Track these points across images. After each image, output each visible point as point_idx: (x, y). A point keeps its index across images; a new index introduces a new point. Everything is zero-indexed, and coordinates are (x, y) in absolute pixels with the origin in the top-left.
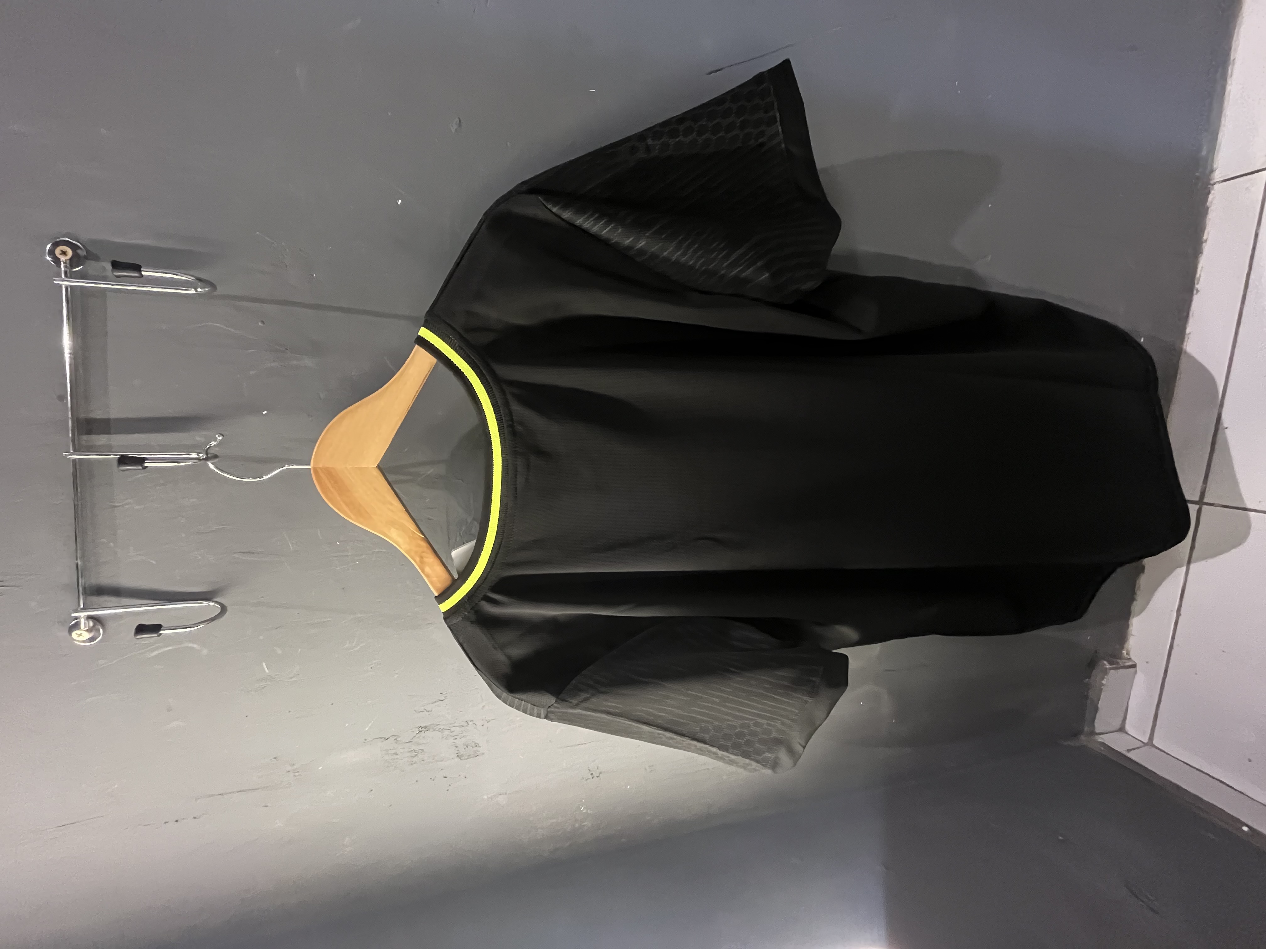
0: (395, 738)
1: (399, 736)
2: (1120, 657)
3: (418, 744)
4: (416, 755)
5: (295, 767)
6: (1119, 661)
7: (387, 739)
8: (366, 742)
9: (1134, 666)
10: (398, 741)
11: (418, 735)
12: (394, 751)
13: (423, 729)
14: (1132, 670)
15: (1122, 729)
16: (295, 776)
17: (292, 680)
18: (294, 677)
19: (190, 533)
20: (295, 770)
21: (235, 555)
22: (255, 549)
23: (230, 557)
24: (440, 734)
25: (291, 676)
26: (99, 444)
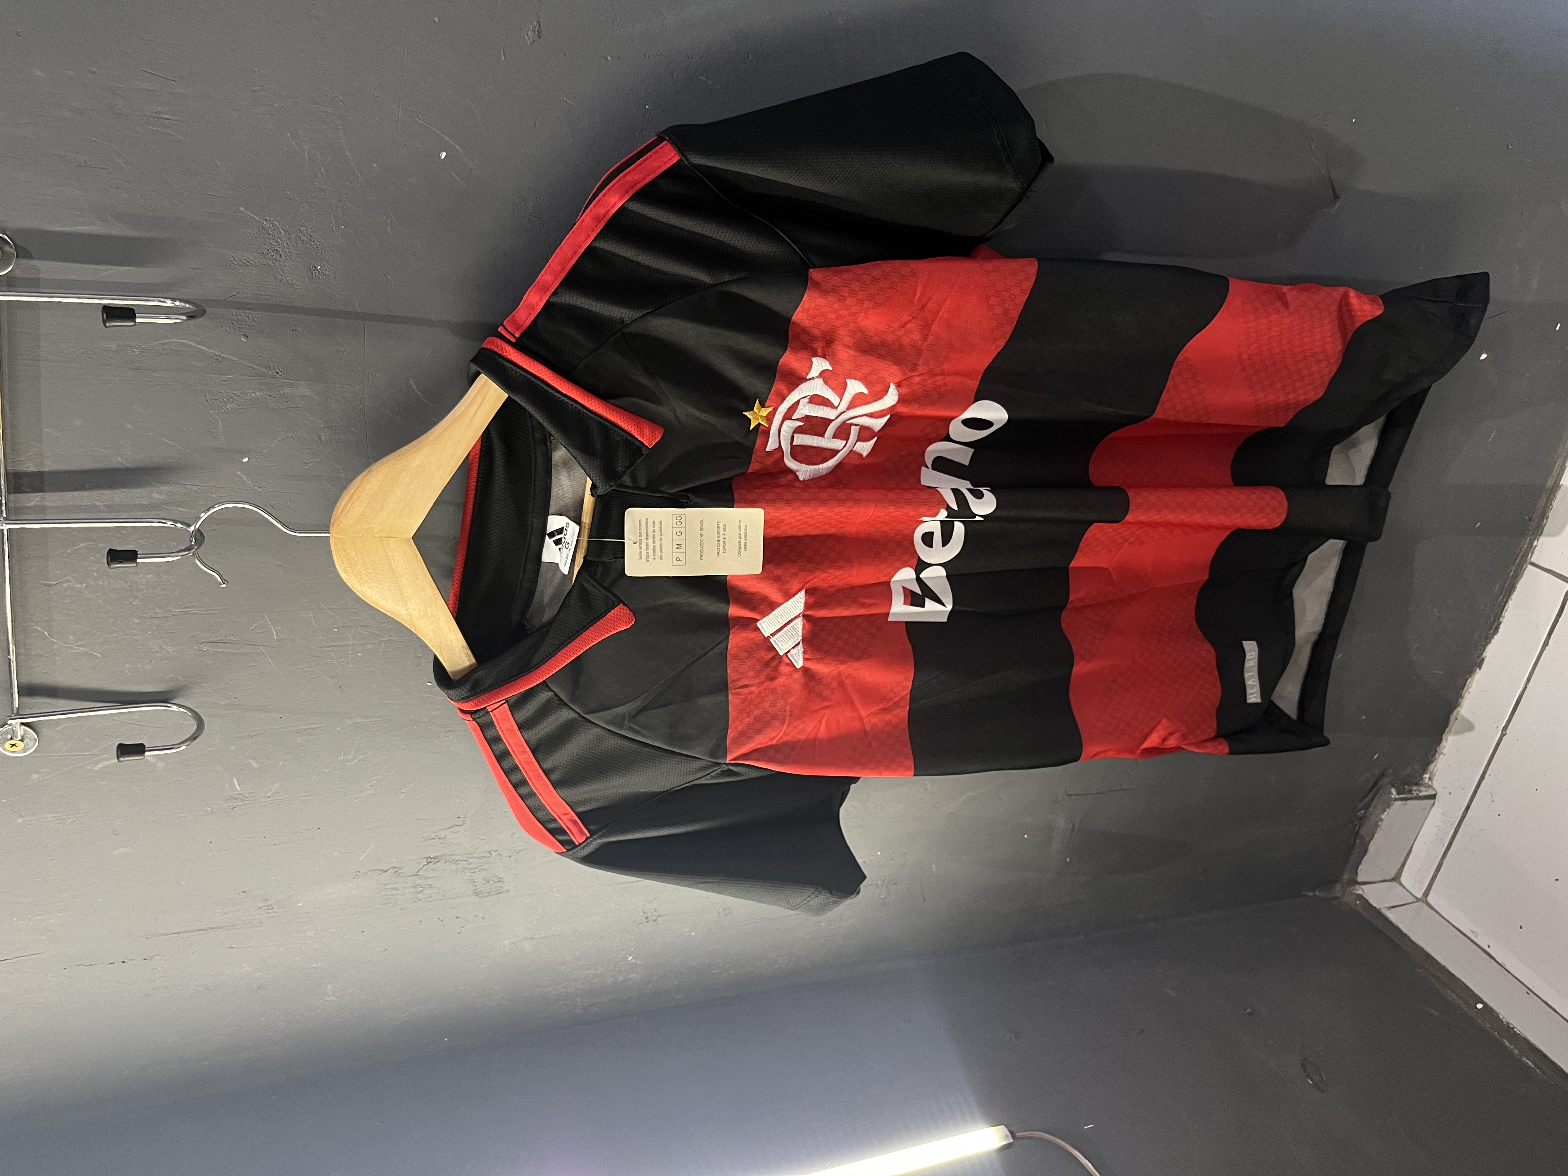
0: (396, 870)
1: (400, 868)
3: (426, 878)
4: (422, 891)
5: (269, 903)
6: (1415, 788)
7: (386, 871)
8: (358, 874)
9: (1433, 797)
10: (400, 873)
11: (425, 868)
12: (393, 886)
13: (433, 860)
14: (1428, 801)
15: (1396, 878)
16: (269, 913)
17: (269, 799)
18: (272, 796)
19: (145, 618)
20: (268, 906)
21: (202, 646)
22: (228, 638)
23: (195, 648)
24: (454, 867)
25: (269, 794)
26: (29, 505)
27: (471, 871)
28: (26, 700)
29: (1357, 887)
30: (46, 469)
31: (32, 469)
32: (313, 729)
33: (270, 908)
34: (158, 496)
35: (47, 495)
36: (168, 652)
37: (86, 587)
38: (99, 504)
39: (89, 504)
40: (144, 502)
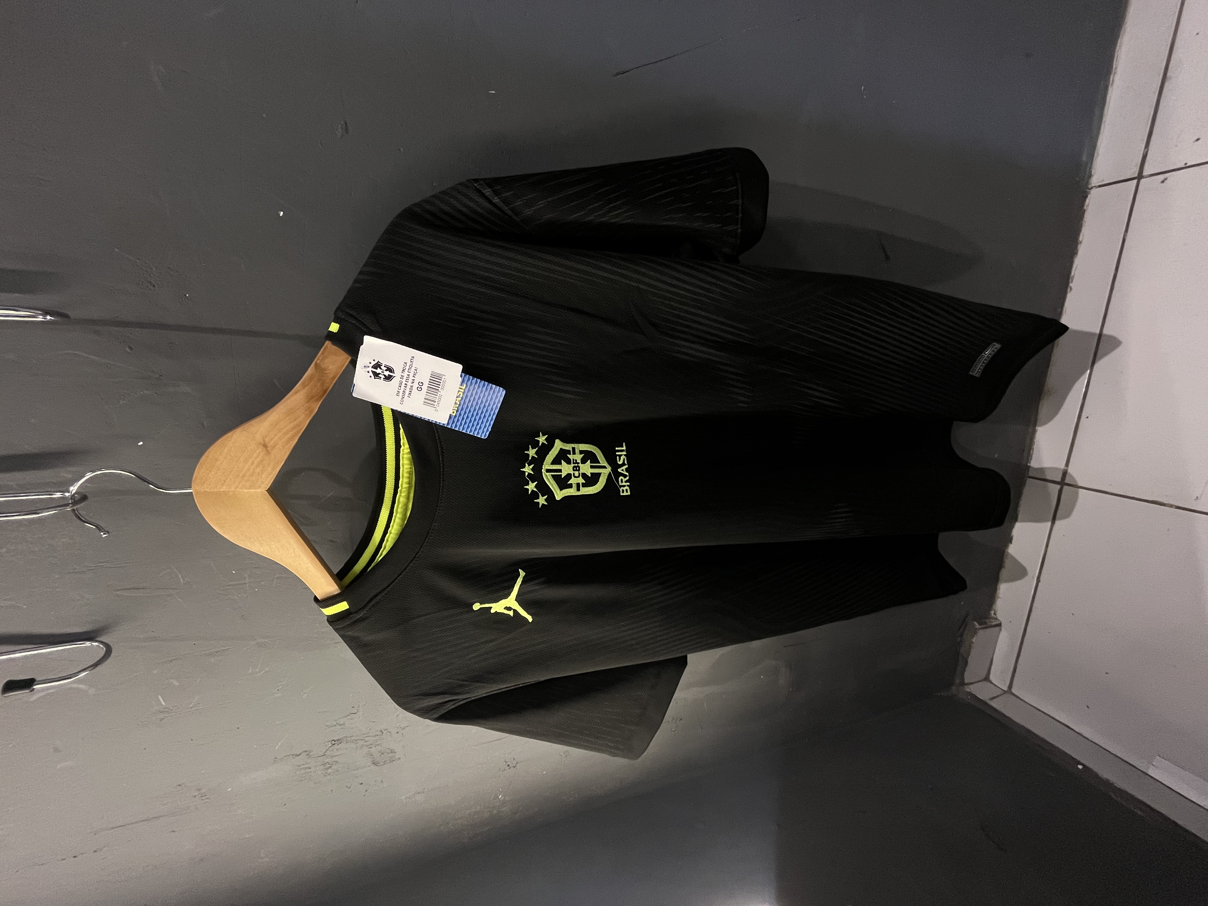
0: (307, 753)
1: (310, 751)
2: (988, 617)
3: (332, 756)
4: (331, 767)
5: (202, 791)
6: (987, 621)
7: (299, 755)
8: (276, 760)
9: (1000, 625)
10: (311, 755)
11: (331, 748)
12: (305, 766)
13: (336, 742)
14: (998, 628)
15: (987, 679)
16: (203, 800)
17: (192, 710)
18: (194, 707)
19: (64, 573)
20: (202, 794)
21: (118, 593)
22: (140, 585)
24: (353, 745)
25: (191, 706)
27: (369, 747)
29: (965, 686)
32: (224, 651)
36: (88, 599)
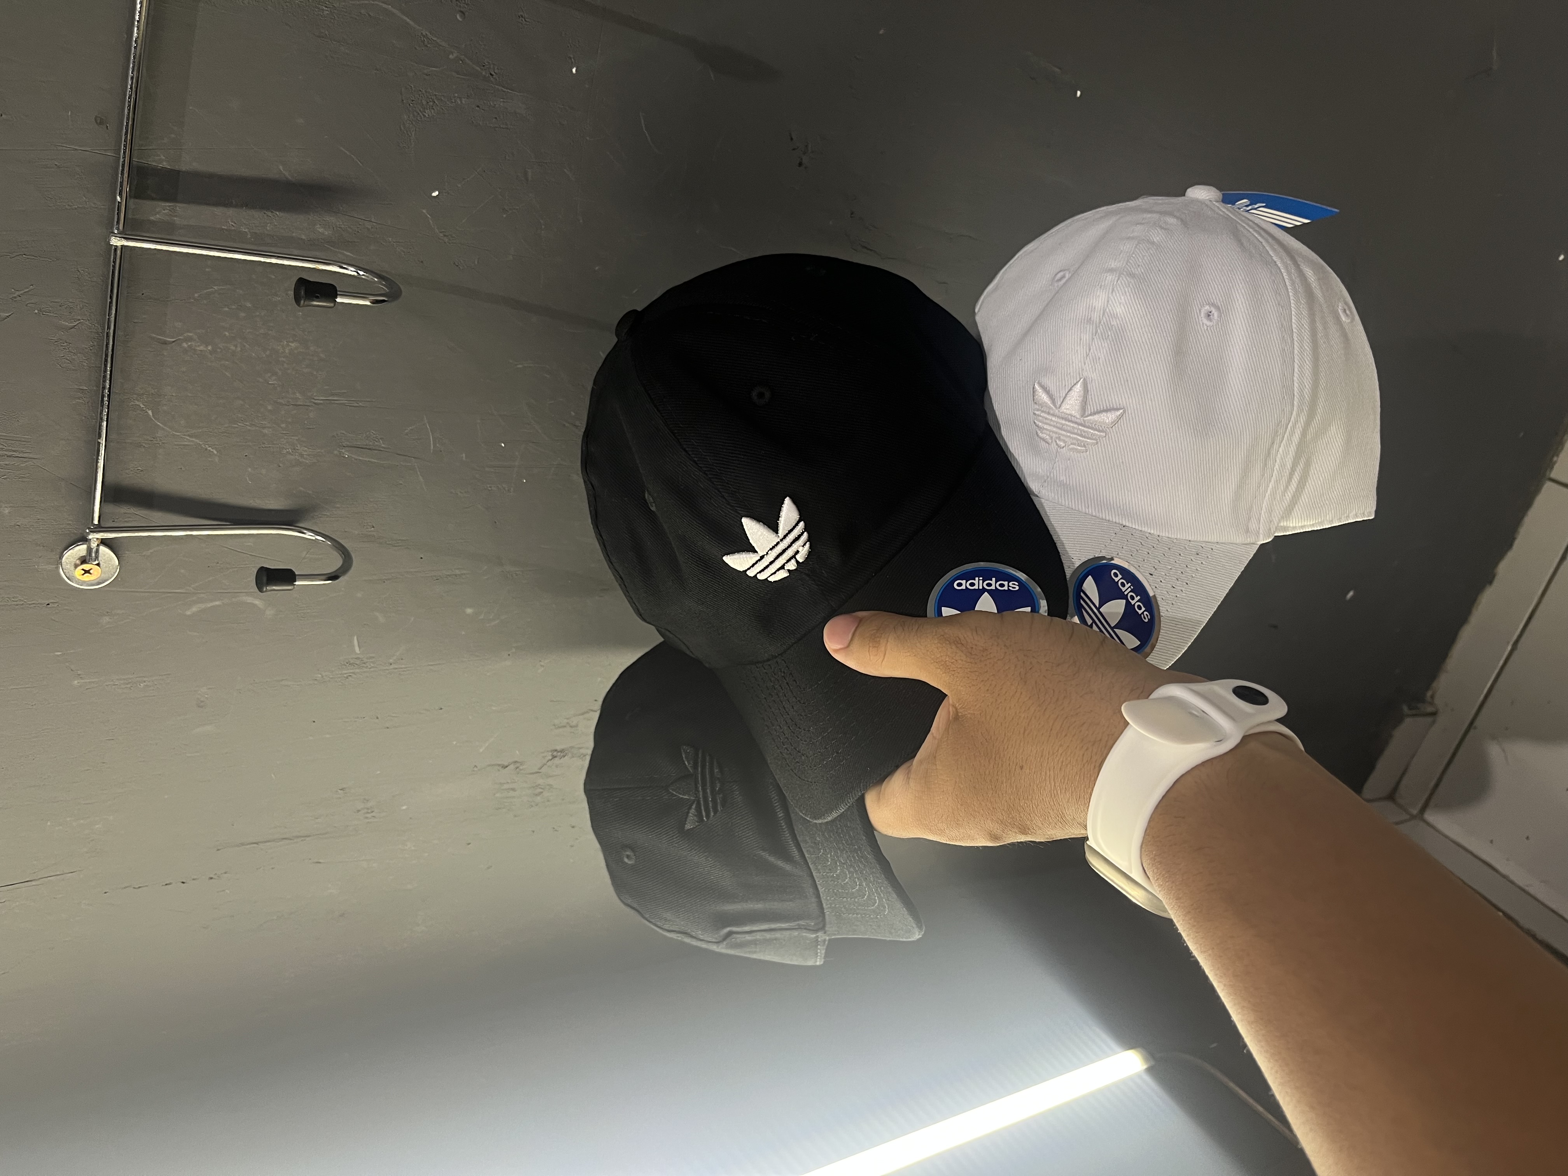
0: (518, 765)
1: (522, 763)
2: (1421, 699)
3: (549, 776)
4: (542, 792)
5: (369, 804)
6: (1421, 705)
7: (507, 767)
8: (475, 769)
9: (1434, 714)
10: (521, 770)
11: (550, 763)
12: (511, 786)
13: (559, 754)
14: (1429, 719)
15: (1391, 796)
16: (367, 818)
17: (391, 667)
18: (394, 663)
19: (281, 404)
20: (368, 809)
21: (343, 451)
22: (376, 443)
23: (336, 452)
24: (580, 763)
25: (391, 661)
26: (152, 218)
28: (111, 508)
30: (184, 168)
31: (165, 165)
32: (456, 575)
33: (369, 811)
34: (321, 230)
35: (180, 207)
36: (302, 455)
37: (211, 353)
38: (246, 230)
39: (233, 228)
40: (304, 237)
